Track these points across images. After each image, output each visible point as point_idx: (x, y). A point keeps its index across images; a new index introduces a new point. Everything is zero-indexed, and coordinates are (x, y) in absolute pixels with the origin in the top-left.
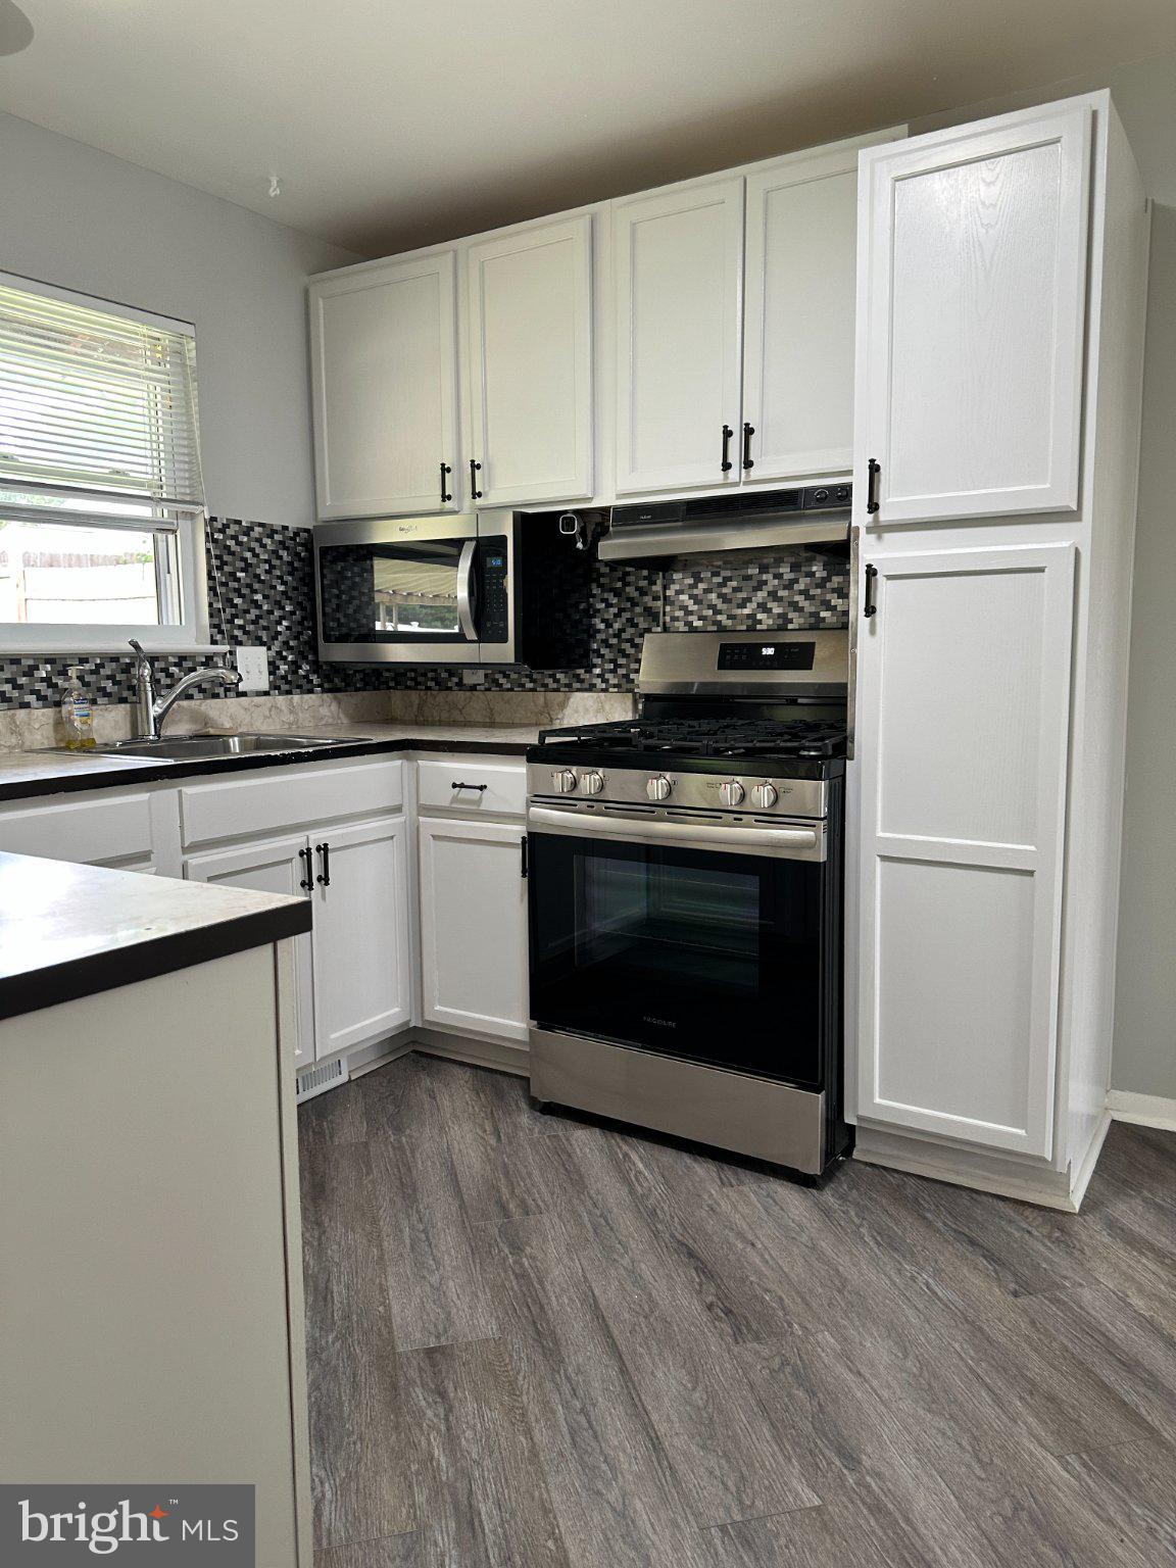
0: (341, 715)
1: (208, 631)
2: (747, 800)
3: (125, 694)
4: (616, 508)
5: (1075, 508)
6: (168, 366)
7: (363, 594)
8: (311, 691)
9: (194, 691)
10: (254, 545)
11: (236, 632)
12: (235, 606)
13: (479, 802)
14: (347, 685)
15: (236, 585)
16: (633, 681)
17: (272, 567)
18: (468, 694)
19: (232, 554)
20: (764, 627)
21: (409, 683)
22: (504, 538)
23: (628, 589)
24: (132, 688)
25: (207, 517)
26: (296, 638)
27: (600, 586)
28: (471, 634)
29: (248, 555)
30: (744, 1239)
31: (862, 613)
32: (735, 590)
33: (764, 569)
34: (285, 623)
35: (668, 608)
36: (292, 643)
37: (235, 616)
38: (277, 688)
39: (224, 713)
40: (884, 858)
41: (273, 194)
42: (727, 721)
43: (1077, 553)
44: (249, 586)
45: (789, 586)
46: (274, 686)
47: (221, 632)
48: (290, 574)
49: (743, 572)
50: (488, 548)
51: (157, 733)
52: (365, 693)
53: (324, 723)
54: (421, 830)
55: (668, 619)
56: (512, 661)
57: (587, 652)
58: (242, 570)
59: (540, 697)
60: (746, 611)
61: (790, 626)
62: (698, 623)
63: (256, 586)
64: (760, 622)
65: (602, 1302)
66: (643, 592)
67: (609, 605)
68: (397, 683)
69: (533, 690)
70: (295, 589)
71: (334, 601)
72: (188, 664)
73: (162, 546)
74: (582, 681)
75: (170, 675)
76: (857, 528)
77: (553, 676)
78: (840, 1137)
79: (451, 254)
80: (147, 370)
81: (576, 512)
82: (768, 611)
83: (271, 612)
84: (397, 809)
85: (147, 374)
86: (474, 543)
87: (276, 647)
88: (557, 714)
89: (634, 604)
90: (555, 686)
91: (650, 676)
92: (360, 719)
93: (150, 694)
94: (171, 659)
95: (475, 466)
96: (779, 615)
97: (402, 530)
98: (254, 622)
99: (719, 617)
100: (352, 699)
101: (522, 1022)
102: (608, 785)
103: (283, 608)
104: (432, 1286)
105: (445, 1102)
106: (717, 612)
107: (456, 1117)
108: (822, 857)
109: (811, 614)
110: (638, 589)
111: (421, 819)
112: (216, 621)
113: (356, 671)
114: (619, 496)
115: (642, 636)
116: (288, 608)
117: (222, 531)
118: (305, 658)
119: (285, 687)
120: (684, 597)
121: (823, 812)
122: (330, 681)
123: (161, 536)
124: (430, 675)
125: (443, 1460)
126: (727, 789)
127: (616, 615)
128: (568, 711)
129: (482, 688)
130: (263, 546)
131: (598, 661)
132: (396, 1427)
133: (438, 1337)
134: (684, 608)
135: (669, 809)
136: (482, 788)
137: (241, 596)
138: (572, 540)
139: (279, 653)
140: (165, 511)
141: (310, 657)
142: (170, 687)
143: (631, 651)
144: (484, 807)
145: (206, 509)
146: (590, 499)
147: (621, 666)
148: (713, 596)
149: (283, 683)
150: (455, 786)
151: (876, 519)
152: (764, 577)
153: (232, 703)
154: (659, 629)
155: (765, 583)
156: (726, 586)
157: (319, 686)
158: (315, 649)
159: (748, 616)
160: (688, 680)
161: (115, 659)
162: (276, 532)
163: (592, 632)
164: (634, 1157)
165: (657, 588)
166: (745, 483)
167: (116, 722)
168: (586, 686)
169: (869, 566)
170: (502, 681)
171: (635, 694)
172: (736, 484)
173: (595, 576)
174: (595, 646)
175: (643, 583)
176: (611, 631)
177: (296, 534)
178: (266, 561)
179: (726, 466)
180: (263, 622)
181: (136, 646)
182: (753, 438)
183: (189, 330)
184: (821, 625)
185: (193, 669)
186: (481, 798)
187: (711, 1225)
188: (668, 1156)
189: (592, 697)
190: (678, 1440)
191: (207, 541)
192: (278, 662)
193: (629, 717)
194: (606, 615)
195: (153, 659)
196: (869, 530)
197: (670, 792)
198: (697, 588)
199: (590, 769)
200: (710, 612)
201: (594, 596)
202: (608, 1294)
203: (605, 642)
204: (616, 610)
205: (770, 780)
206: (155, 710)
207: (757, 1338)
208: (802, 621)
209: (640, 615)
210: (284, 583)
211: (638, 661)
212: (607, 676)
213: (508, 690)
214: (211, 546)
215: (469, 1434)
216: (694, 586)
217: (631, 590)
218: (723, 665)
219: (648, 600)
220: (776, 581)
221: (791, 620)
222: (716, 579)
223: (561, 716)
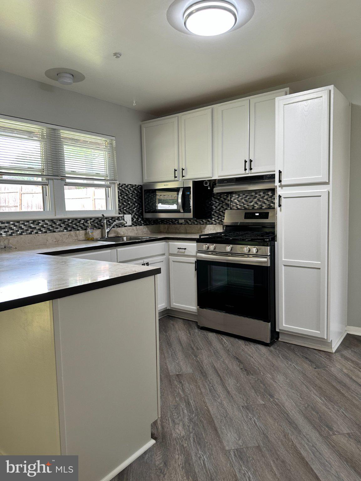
0: (148, 231)
1: (118, 211)
2: (250, 251)
3: (100, 227)
4: (218, 180)
5: (328, 182)
6: (109, 147)
7: (154, 200)
8: (141, 225)
9: (115, 226)
10: (129, 190)
11: (125, 211)
12: (124, 205)
13: (184, 252)
14: (150, 223)
15: (124, 200)
16: (223, 222)
17: (133, 195)
18: (180, 225)
19: (123, 192)
21: (165, 223)
22: (190, 187)
24: (102, 226)
25: (118, 183)
26: (138, 212)
27: (214, 198)
28: (182, 211)
29: (127, 192)
30: (250, 356)
31: (278, 206)
32: (249, 199)
33: (256, 194)
34: (135, 208)
35: (232, 203)
36: (137, 213)
37: (124, 207)
38: (134, 225)
39: (122, 231)
40: (285, 265)
41: (134, 105)
42: (247, 232)
43: (329, 192)
44: (127, 200)
45: (263, 197)
46: (133, 224)
47: (121, 211)
48: (137, 196)
49: (251, 194)
50: (186, 190)
51: (107, 236)
52: (154, 225)
53: (144, 233)
54: (170, 259)
55: (232, 206)
56: (192, 217)
57: (211, 214)
58: (126, 196)
59: (199, 226)
60: (252, 204)
61: (263, 208)
62: (239, 207)
63: (129, 200)
64: (255, 207)
65: (216, 367)
66: (225, 199)
68: (162, 223)
69: (197, 224)
70: (138, 200)
71: (147, 202)
72: (113, 219)
73: (107, 190)
74: (209, 222)
75: (110, 222)
76: (277, 186)
77: (202, 221)
78: (275, 335)
79: (177, 118)
80: (105, 149)
81: (207, 180)
82: (257, 204)
83: (132, 206)
84: (164, 254)
85: (104, 150)
86: (183, 189)
87: (133, 215)
88: (203, 230)
89: (223, 202)
90: (203, 223)
91: (227, 220)
92: (153, 232)
93: (106, 227)
94: (110, 218)
95: (183, 169)
96: (260, 205)
97: (164, 185)
98: (128, 209)
99: (245, 206)
100: (151, 227)
101: (195, 307)
102: (216, 248)
103: (135, 205)
104: (177, 363)
105: (177, 326)
106: (244, 204)
107: (180, 330)
108: (269, 265)
109: (269, 205)
110: (224, 198)
111: (170, 257)
112: (120, 209)
113: (152, 220)
114: (219, 177)
115: (225, 210)
116: (136, 205)
117: (121, 187)
118: (140, 217)
119: (135, 224)
120: (236, 201)
121: (269, 254)
122: (146, 222)
123: (107, 188)
124: (170, 220)
125: (182, 394)
126: (246, 249)
128: (206, 230)
129: (184, 224)
130: (131, 190)
131: (214, 217)
132: (171, 388)
133: (179, 372)
134: (236, 203)
135: (231, 254)
136: (185, 249)
137: (126, 202)
138: (207, 187)
139: (134, 216)
140: (108, 182)
141: (141, 217)
142: (110, 225)
143: (222, 214)
144: (186, 254)
145: (118, 182)
146: (211, 177)
147: (219, 218)
148: (243, 200)
149: (135, 223)
150: (178, 248)
151: (281, 184)
152: (256, 195)
153: (123, 228)
154: (229, 209)
155: (257, 197)
156: (246, 198)
157: (143, 224)
158: (142, 215)
159: (252, 205)
160: (237, 221)
161: (98, 218)
162: (133, 186)
163: (212, 209)
164: (224, 339)
165: (229, 198)
166: (251, 173)
167: (98, 234)
168: (211, 223)
169: (279, 195)
170: (189, 222)
171: (223, 225)
172: (248, 174)
173: (213, 195)
174: (213, 213)
175: (225, 197)
176: (217, 209)
177: (138, 186)
178: (131, 194)
179: (245, 170)
180: (130, 209)
181: (103, 215)
182: (252, 163)
183: (114, 138)
184: (271, 208)
185: (115, 221)
186: (185, 251)
187: (242, 353)
188: (232, 339)
189: (212, 226)
190: (233, 392)
191: (118, 189)
192: (134, 218)
193: (222, 231)
194: (216, 205)
195: (106, 218)
196: (279, 187)
197: (232, 250)
199: (212, 244)
200: (243, 204)
201: (213, 200)
202: (217, 365)
204: (218, 204)
205: (256, 246)
206: (107, 231)
207: (252, 375)
208: (266, 206)
209: (225, 205)
210: (135, 199)
211: (224, 217)
212: (216, 220)
213: (191, 224)
214: (119, 190)
215: (187, 389)
216: (238, 198)
217: (222, 199)
218: (246, 218)
219: (226, 201)
220: (259, 197)
221: (263, 206)
222: (244, 196)
223: (204, 231)
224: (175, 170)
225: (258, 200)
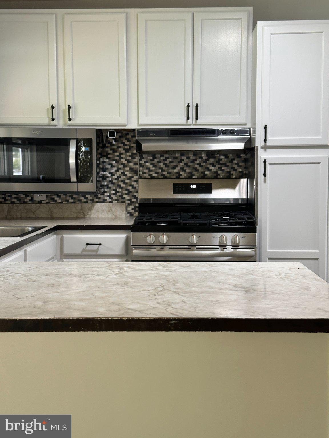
4: (138, 130)
5: (328, 145)
16: (125, 198)
18: (38, 205)
20: (183, 177)
22: (91, 139)
23: (122, 160)
27: (108, 158)
28: (73, 179)
32: (171, 162)
35: (141, 169)
45: (193, 161)
49: (173, 156)
55: (141, 173)
59: (79, 206)
60: (175, 171)
61: (194, 177)
62: (154, 175)
64: (181, 175)
66: (129, 161)
67: (112, 166)
69: (74, 202)
74: (99, 199)
76: (257, 147)
77: (84, 196)
79: (54, 16)
81: (114, 129)
82: (185, 171)
84: (54, 258)
86: (75, 141)
89: (125, 166)
90: (85, 200)
91: (143, 195)
95: (70, 107)
96: (189, 173)
99: (164, 173)
106: (163, 170)
109: (202, 173)
110: (126, 160)
115: (129, 179)
120: (148, 164)
127: (116, 171)
128: (92, 211)
129: (45, 202)
131: (107, 190)
134: (148, 168)
136: (100, 244)
143: (124, 186)
144: (100, 252)
146: (125, 125)
147: (119, 192)
148: (161, 164)
150: (87, 244)
151: (265, 145)
152: (183, 158)
154: (138, 177)
155: (183, 160)
156: (166, 160)
159: (176, 173)
160: (148, 197)
163: (104, 177)
165: (136, 160)
166: (194, 125)
168: (101, 200)
169: (264, 159)
170: (56, 198)
172: (190, 125)
174: (106, 183)
175: (129, 158)
176: (114, 177)
179: (188, 118)
184: (206, 177)
186: (98, 249)
189: (106, 205)
194: (111, 170)
196: (262, 148)
197: (199, 240)
198: (154, 160)
200: (160, 170)
201: (105, 162)
203: (111, 182)
204: (116, 169)
209: (127, 171)
212: (112, 196)
216: (153, 160)
217: (124, 161)
218: (175, 192)
219: (131, 164)
220: (188, 160)
221: (194, 175)
222: (162, 158)
223: (89, 214)
224: (53, 107)
225: (186, 165)
